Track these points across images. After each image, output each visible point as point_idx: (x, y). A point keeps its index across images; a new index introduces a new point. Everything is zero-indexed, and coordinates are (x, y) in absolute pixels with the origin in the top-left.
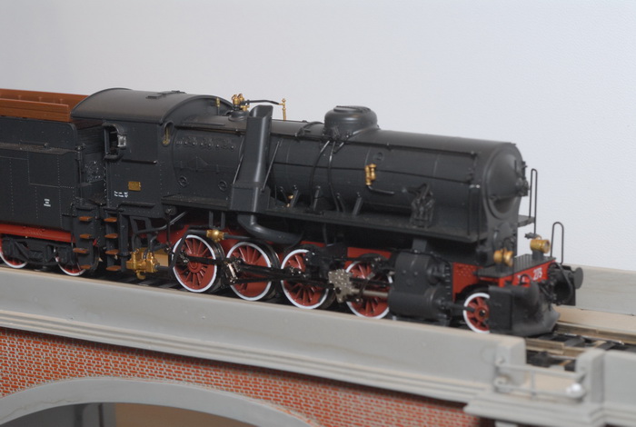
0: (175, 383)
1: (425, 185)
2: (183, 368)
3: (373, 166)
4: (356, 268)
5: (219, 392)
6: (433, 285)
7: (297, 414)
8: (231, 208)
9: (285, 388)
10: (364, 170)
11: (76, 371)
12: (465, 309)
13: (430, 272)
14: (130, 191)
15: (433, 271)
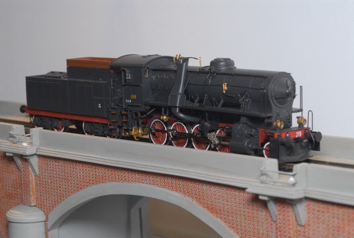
0: (141, 184)
1: (246, 92)
2: (144, 177)
3: (226, 84)
4: (220, 132)
5: (158, 188)
6: (248, 138)
7: (188, 198)
8: (168, 105)
9: (184, 185)
10: (222, 86)
11: (103, 180)
12: (264, 149)
13: (246, 132)
14: (132, 100)
15: (248, 131)
